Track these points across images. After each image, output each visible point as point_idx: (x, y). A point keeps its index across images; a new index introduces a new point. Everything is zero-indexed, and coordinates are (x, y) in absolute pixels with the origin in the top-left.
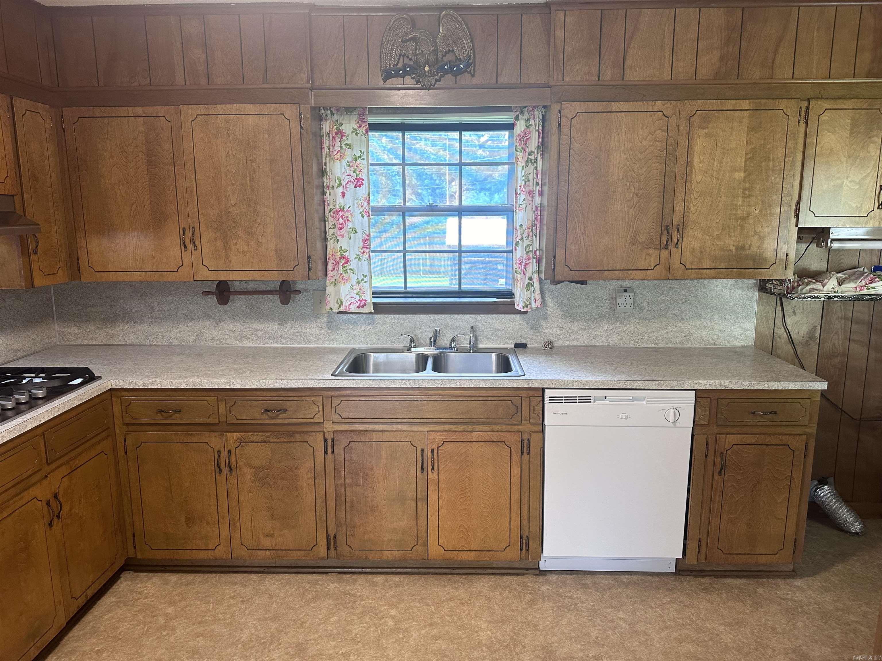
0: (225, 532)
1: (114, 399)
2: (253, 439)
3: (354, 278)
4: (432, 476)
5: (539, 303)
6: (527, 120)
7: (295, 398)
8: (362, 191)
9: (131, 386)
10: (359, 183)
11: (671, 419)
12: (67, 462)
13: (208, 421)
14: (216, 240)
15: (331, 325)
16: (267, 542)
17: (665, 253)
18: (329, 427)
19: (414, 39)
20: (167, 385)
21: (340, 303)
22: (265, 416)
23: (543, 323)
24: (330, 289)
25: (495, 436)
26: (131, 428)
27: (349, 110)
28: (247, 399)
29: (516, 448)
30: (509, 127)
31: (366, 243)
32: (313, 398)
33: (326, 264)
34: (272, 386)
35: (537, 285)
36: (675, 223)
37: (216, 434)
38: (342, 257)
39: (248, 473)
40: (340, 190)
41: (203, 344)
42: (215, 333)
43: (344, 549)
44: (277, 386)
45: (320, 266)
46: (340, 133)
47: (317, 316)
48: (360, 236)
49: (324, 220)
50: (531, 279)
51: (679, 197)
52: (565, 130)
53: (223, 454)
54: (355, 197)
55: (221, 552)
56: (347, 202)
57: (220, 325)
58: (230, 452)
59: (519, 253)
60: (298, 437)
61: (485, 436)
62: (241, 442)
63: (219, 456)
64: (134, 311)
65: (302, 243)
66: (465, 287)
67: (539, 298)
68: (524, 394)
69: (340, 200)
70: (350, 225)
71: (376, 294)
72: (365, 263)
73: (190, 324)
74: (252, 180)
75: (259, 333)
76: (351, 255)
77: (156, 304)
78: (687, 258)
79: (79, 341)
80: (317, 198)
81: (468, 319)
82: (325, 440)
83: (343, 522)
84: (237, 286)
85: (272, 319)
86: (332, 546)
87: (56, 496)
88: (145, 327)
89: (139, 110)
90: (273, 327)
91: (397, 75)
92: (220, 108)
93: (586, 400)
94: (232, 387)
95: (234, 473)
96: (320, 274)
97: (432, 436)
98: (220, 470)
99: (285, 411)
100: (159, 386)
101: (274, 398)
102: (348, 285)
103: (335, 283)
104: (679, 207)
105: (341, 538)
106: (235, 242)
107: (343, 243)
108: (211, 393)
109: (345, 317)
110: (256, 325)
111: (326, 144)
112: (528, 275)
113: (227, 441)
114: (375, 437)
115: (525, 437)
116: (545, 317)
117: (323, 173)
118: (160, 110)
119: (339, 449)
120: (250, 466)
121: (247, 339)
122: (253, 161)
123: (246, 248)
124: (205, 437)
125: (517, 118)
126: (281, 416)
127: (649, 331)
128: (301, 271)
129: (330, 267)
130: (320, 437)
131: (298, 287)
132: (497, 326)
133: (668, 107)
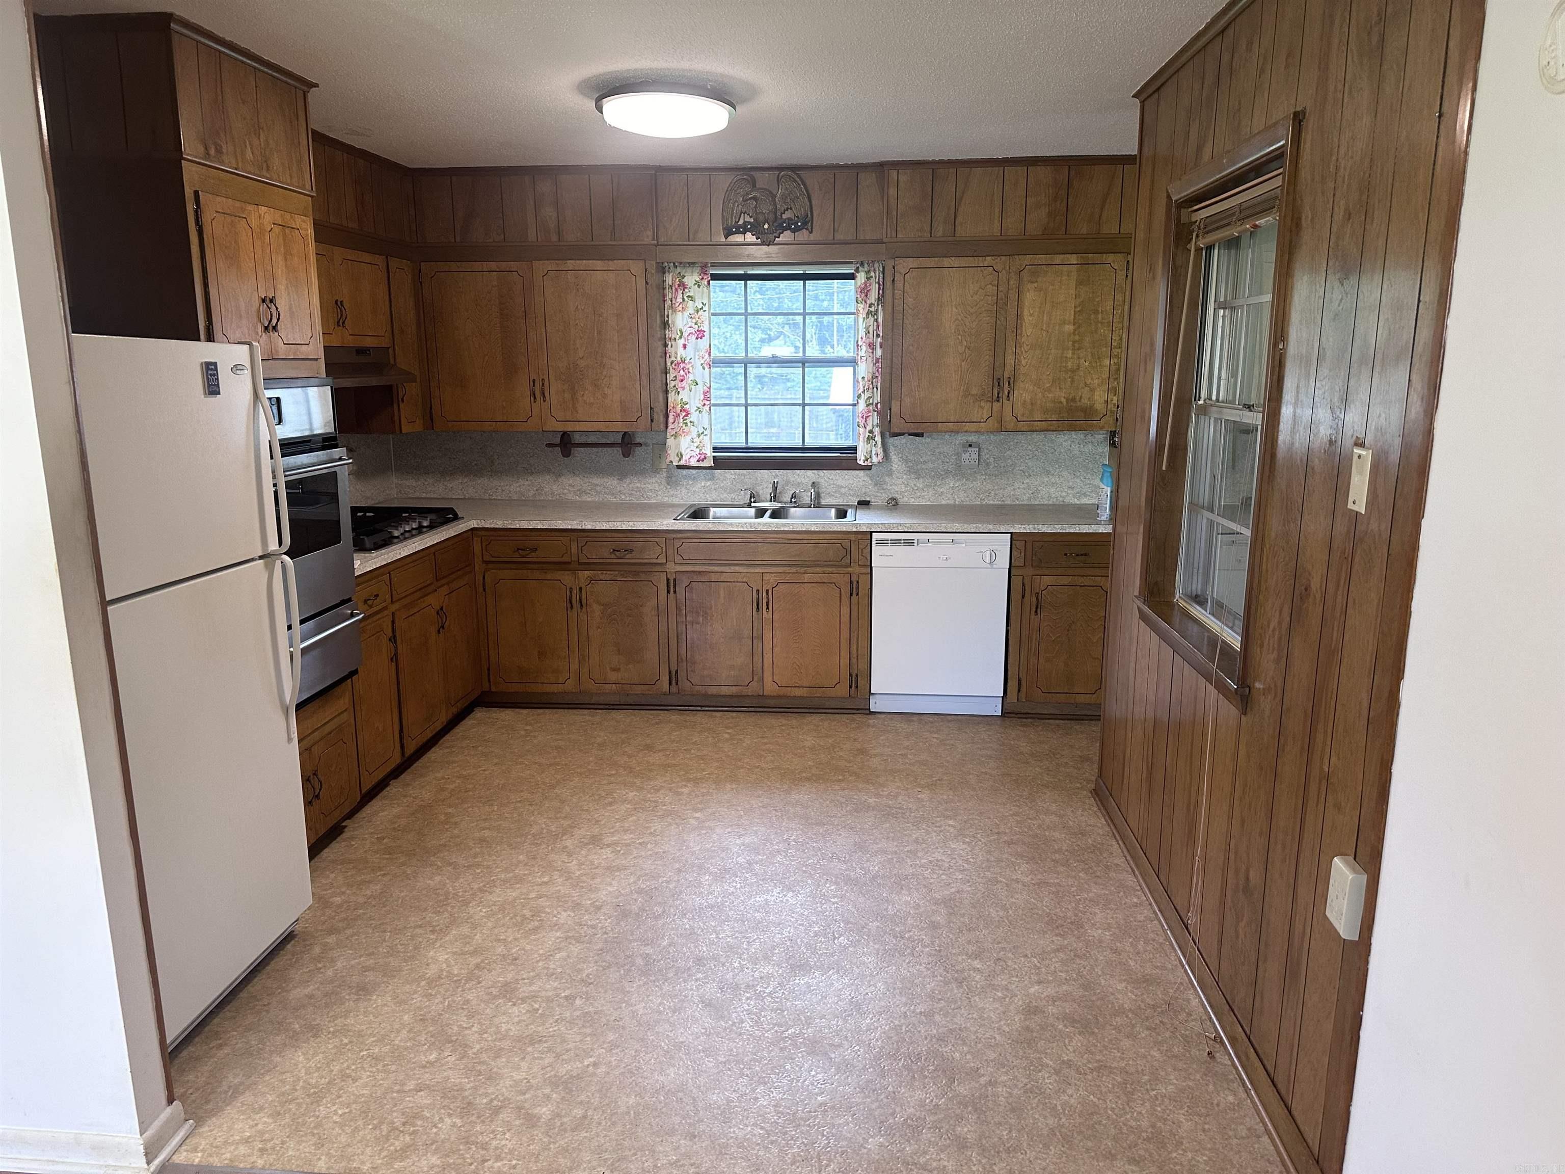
0: (574, 666)
1: (475, 539)
2: (602, 577)
3: (694, 431)
4: (767, 615)
5: (880, 457)
6: (868, 272)
7: (641, 540)
8: (703, 343)
9: (492, 526)
10: (700, 334)
11: (988, 561)
12: (448, 584)
13: (561, 560)
14: (564, 391)
15: (671, 481)
16: (613, 676)
17: (996, 405)
18: (671, 567)
19: (754, 198)
20: (525, 525)
21: (680, 456)
22: (613, 556)
23: (887, 479)
24: (670, 442)
25: (825, 578)
26: (490, 566)
27: (692, 264)
28: (596, 539)
29: (846, 590)
30: (851, 277)
31: (707, 396)
32: (657, 540)
33: (667, 416)
34: (619, 528)
35: (878, 439)
36: (1006, 376)
37: (568, 572)
38: (682, 410)
39: (597, 608)
40: (682, 342)
41: (542, 498)
42: (555, 487)
43: (685, 685)
44: (624, 527)
45: (662, 419)
46: (683, 286)
47: (656, 470)
48: (701, 388)
49: (666, 372)
50: (871, 432)
51: (1010, 351)
52: (899, 284)
53: (574, 591)
54: (696, 350)
55: (570, 686)
56: (688, 354)
57: (560, 480)
58: (581, 589)
59: (862, 406)
60: (643, 577)
61: (816, 577)
62: (592, 580)
63: (571, 592)
64: (473, 464)
65: (645, 394)
66: (809, 442)
67: (880, 451)
68: (853, 537)
69: (681, 351)
70: (691, 377)
71: (715, 449)
72: (705, 415)
73: (531, 478)
74: (599, 333)
75: (598, 488)
76: (692, 407)
77: (496, 457)
78: (1019, 410)
79: (417, 494)
80: (660, 349)
81: (809, 476)
82: (668, 580)
83: (684, 658)
84: (577, 439)
85: (612, 474)
86: (674, 681)
87: (442, 609)
88: (483, 481)
89: (495, 265)
90: (612, 482)
91: (738, 232)
92: (570, 264)
93: (910, 543)
94: (584, 527)
95: (584, 609)
96: (662, 427)
97: (766, 577)
98: (572, 607)
99: (631, 551)
100: (518, 526)
101: (621, 539)
102: (688, 438)
103: (676, 436)
104: (1010, 360)
105: (682, 675)
106: (582, 393)
107: (684, 395)
108: (564, 534)
109: (685, 472)
110: (596, 480)
111: (669, 296)
112: (869, 428)
113: (579, 578)
114: (714, 577)
115: (854, 579)
116: (890, 473)
117: (665, 325)
118: (514, 265)
119: (680, 589)
120: (598, 603)
121: (587, 494)
122: (600, 315)
123: (592, 400)
124: (558, 575)
125: (857, 270)
126: (627, 557)
127: (996, 488)
128: (644, 421)
129: (671, 419)
130: (663, 577)
131: (638, 440)
132: (840, 482)
133: (998, 263)
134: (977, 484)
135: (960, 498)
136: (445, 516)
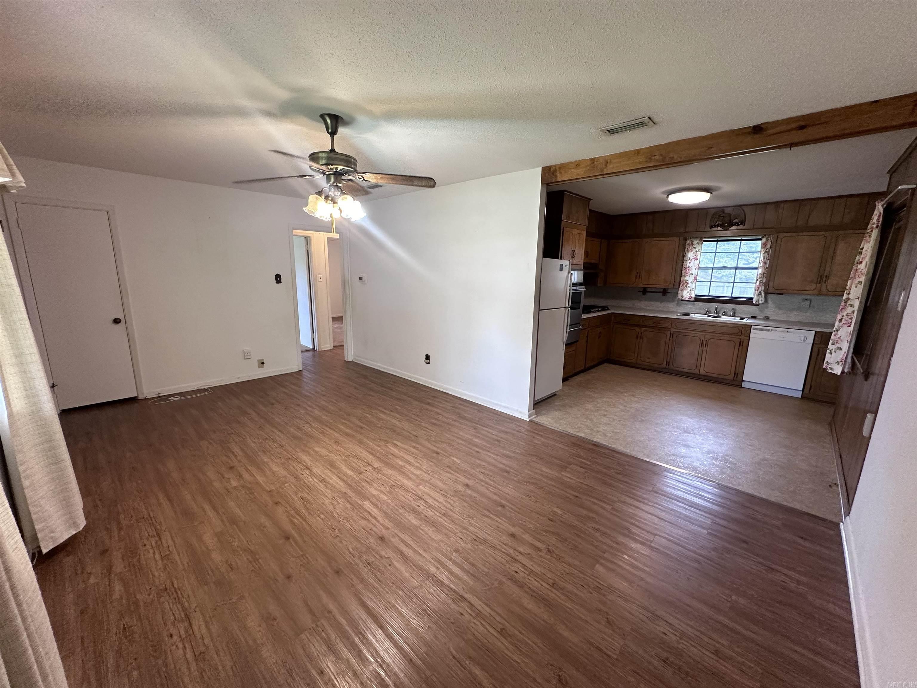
0: (636, 355)
1: (612, 315)
2: (649, 330)
3: (689, 289)
4: (705, 348)
5: (763, 301)
6: (767, 238)
7: (664, 320)
8: (697, 262)
9: (618, 313)
10: (696, 259)
11: (802, 340)
12: (603, 326)
13: (637, 324)
14: (647, 275)
15: (678, 305)
16: (648, 360)
17: (819, 285)
18: (673, 330)
19: (723, 216)
20: (627, 313)
21: (683, 297)
22: (654, 324)
23: (766, 310)
24: (680, 292)
25: (730, 339)
26: (616, 323)
27: (697, 238)
28: (649, 319)
29: (738, 343)
30: (760, 239)
31: (695, 278)
32: (669, 320)
33: (680, 284)
34: (657, 316)
35: (763, 295)
36: (825, 274)
37: (638, 328)
38: (686, 282)
39: (646, 340)
40: (689, 261)
42: (638, 304)
43: (671, 367)
44: (659, 316)
45: (678, 285)
46: (692, 244)
47: (673, 301)
48: (694, 275)
49: (682, 270)
50: (760, 292)
51: (828, 265)
52: (779, 242)
53: (639, 333)
54: (694, 263)
55: (634, 361)
56: (691, 265)
58: (641, 333)
59: (758, 283)
60: (662, 331)
61: (726, 338)
62: (645, 331)
65: (673, 277)
66: (733, 295)
67: (763, 299)
68: (743, 327)
69: (688, 264)
70: (691, 272)
71: (696, 295)
72: (694, 284)
73: (632, 301)
74: (660, 258)
75: (652, 305)
76: (689, 282)
78: (829, 287)
80: (681, 264)
81: (733, 306)
82: (671, 333)
83: (672, 358)
84: (649, 290)
86: (668, 365)
87: (601, 332)
89: (631, 240)
90: (658, 304)
91: (715, 227)
92: (655, 239)
93: (768, 330)
94: (645, 315)
95: (642, 339)
96: (677, 287)
97: (707, 336)
98: (638, 338)
99: (660, 323)
101: (657, 320)
102: (686, 291)
103: (682, 290)
104: (828, 269)
105: (671, 363)
106: (652, 276)
107: (687, 278)
108: (639, 316)
109: (684, 302)
110: (652, 303)
111: (687, 247)
112: (759, 291)
113: (641, 330)
114: (687, 334)
115: (742, 340)
116: (767, 308)
117: (684, 256)
118: (637, 240)
119: (674, 337)
120: (647, 338)
121: (649, 307)
122: (662, 254)
123: (655, 278)
124: (635, 328)
125: (763, 237)
126: (659, 325)
127: (817, 316)
128: (671, 286)
129: (681, 285)
130: (669, 332)
131: (669, 291)
132: (745, 309)
133: (827, 234)
134: (808, 314)
135: (799, 319)
136: (604, 308)
